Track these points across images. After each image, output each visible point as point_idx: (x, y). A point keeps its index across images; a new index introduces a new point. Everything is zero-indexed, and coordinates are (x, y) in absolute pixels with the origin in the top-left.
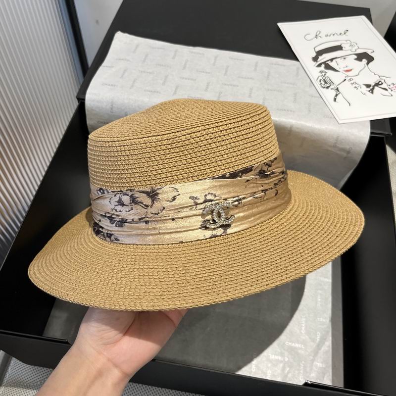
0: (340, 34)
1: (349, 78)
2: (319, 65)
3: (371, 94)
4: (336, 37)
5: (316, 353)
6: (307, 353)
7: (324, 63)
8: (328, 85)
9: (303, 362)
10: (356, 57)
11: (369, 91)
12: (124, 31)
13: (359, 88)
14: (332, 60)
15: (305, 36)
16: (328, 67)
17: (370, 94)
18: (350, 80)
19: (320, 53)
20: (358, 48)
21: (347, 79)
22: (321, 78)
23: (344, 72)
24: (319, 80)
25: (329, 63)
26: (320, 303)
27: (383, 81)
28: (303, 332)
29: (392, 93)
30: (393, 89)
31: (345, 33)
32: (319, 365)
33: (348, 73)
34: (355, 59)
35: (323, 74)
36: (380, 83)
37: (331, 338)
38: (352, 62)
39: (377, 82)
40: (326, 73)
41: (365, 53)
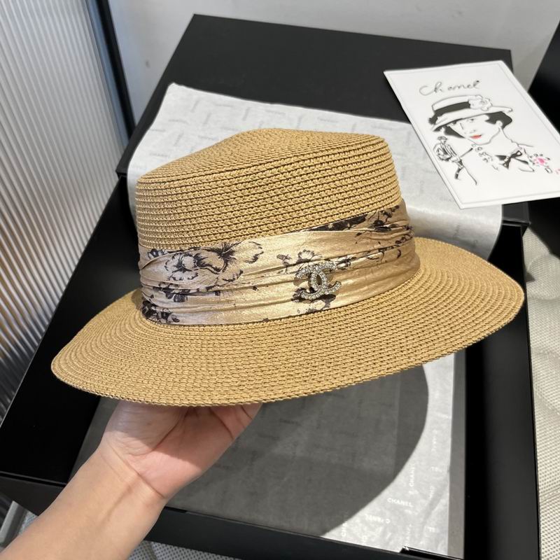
0: (468, 86)
1: (478, 146)
2: (438, 129)
3: (506, 169)
4: (462, 91)
5: (428, 514)
6: (416, 514)
7: (445, 126)
8: (448, 156)
9: (410, 526)
10: (487, 118)
11: (504, 165)
12: (180, 82)
13: (490, 160)
14: (455, 122)
15: (421, 89)
16: (450, 132)
17: (504, 168)
18: (478, 149)
19: (439, 112)
20: (492, 105)
21: (474, 148)
22: (439, 146)
23: (471, 139)
24: (436, 149)
25: (451, 126)
26: (435, 447)
27: (522, 151)
28: (411, 486)
29: (534, 167)
30: (535, 162)
31: (474, 85)
32: (432, 529)
33: (476, 140)
35: (443, 141)
36: (519, 154)
37: (448, 494)
38: (482, 125)
39: (515, 153)
40: (446, 139)
41: (501, 112)
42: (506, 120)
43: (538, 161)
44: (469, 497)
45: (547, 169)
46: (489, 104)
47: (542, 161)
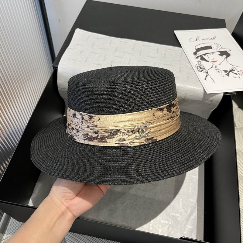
0: (211, 39)
1: (215, 66)
2: (197, 58)
4: (208, 41)
5: (187, 220)
6: (183, 220)
7: (200, 56)
8: (202, 70)
9: (180, 225)
10: (219, 53)
11: (226, 74)
12: (81, 28)
13: (220, 72)
14: (205, 54)
15: (190, 39)
16: (203, 59)
17: (227, 76)
18: (215, 67)
19: (198, 50)
21: (213, 67)
22: (198, 65)
23: (212, 62)
24: (196, 66)
25: (203, 56)
26: (191, 190)
27: (235, 69)
28: (181, 207)
29: (240, 76)
30: (240, 74)
31: (214, 39)
32: (189, 227)
33: (214, 63)
34: (219, 55)
35: (199, 63)
36: (233, 70)
37: (196, 211)
38: (217, 56)
39: (232, 69)
40: (201, 62)
41: (225, 51)
42: (228, 55)
43: (242, 73)
44: (206, 213)
46: (220, 48)
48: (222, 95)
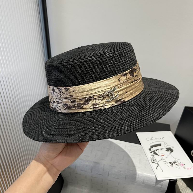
1: (163, 159)
2: (151, 152)
7: (154, 151)
8: (154, 161)
10: (166, 149)
11: (171, 165)
13: (167, 164)
14: (156, 150)
15: (147, 139)
16: (155, 153)
19: (152, 147)
20: (167, 145)
22: (151, 158)
23: (161, 156)
24: (151, 159)
27: (176, 161)
29: (180, 167)
31: (162, 138)
33: (163, 157)
38: (164, 152)
39: (174, 161)
40: (154, 156)
41: (170, 148)
42: (172, 151)
43: (181, 165)
45: (184, 167)
47: (182, 165)
48: (168, 181)
